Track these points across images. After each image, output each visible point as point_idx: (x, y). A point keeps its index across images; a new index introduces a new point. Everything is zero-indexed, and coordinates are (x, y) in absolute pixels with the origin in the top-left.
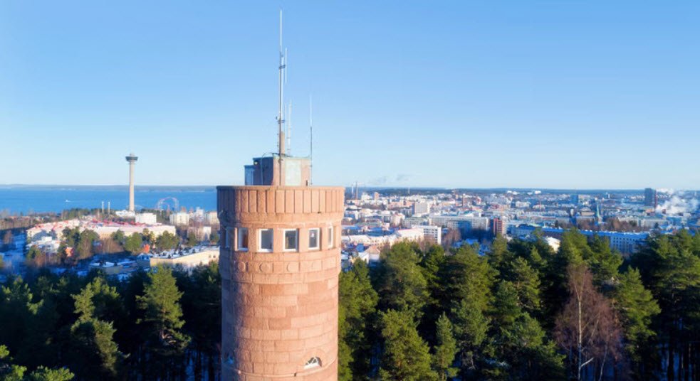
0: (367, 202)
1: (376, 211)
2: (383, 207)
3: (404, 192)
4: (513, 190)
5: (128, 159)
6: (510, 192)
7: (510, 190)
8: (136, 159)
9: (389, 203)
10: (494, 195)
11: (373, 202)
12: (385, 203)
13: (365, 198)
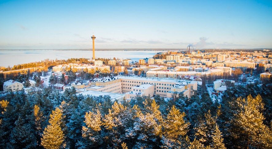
0: (195, 55)
1: (198, 59)
2: (201, 58)
3: (211, 51)
4: (266, 49)
5: (92, 38)
6: (265, 50)
7: (265, 49)
8: (95, 38)
9: (204, 56)
10: (256, 52)
11: (197, 55)
12: (203, 56)
13: (193, 53)
